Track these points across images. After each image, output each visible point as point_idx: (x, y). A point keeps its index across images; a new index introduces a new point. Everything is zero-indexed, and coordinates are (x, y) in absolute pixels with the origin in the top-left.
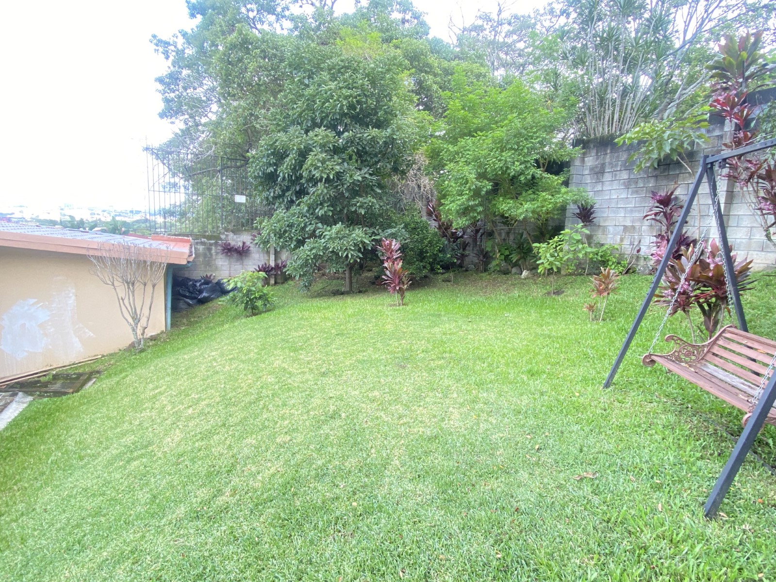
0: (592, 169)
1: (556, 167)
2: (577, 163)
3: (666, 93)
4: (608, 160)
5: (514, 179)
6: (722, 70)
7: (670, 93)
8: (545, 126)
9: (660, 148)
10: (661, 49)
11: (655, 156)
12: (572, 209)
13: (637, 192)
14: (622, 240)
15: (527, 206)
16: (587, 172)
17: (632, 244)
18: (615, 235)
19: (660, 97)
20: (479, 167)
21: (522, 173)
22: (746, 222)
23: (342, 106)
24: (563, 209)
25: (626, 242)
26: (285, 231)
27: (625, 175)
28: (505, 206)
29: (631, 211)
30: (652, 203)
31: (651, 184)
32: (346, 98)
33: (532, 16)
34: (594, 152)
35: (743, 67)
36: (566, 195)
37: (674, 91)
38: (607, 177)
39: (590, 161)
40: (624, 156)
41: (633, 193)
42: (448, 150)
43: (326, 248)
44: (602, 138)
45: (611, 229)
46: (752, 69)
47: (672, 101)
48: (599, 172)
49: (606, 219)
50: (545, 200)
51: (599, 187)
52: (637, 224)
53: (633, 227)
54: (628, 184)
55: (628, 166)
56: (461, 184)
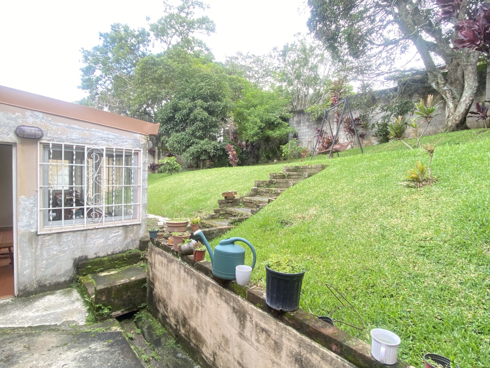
0: (296, 122)
1: (285, 120)
2: (291, 119)
3: (319, 96)
4: (301, 118)
5: (273, 123)
6: (334, 90)
7: (320, 96)
8: (281, 105)
9: (318, 114)
10: (316, 78)
11: (316, 116)
12: (291, 135)
13: (311, 129)
14: (308, 146)
15: (278, 132)
16: (295, 123)
17: (311, 147)
18: (305, 144)
19: (317, 98)
20: (260, 118)
21: (275, 121)
22: (343, 137)
23: (208, 92)
24: (287, 135)
25: (309, 147)
26: (181, 142)
27: (307, 124)
28: (270, 133)
29: (310, 136)
30: (316, 132)
31: (316, 126)
32: (209, 89)
33: (262, 56)
34: (297, 116)
35: (339, 90)
36: (289, 129)
37: (321, 96)
38: (302, 124)
39: (296, 119)
40: (307, 117)
41: (310, 129)
42: (247, 112)
43: (201, 148)
44: (299, 110)
45: (304, 143)
46: (342, 90)
47: (321, 99)
48: (299, 123)
49: (302, 139)
50: (283, 131)
51: (299, 128)
52: (312, 140)
53: (311, 141)
54: (309, 127)
55: (308, 120)
56: (254, 124)
